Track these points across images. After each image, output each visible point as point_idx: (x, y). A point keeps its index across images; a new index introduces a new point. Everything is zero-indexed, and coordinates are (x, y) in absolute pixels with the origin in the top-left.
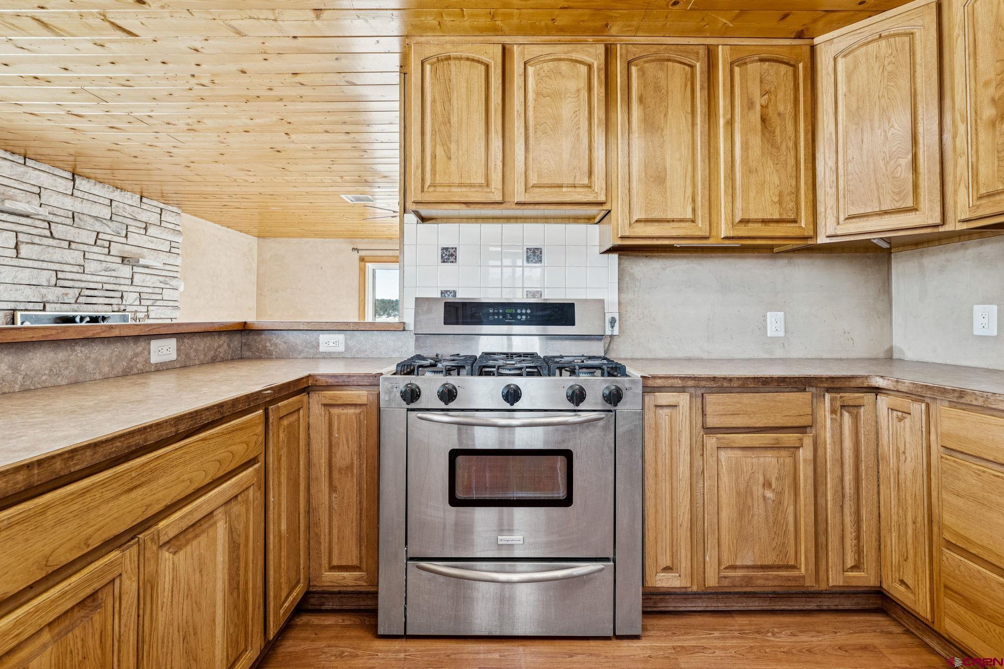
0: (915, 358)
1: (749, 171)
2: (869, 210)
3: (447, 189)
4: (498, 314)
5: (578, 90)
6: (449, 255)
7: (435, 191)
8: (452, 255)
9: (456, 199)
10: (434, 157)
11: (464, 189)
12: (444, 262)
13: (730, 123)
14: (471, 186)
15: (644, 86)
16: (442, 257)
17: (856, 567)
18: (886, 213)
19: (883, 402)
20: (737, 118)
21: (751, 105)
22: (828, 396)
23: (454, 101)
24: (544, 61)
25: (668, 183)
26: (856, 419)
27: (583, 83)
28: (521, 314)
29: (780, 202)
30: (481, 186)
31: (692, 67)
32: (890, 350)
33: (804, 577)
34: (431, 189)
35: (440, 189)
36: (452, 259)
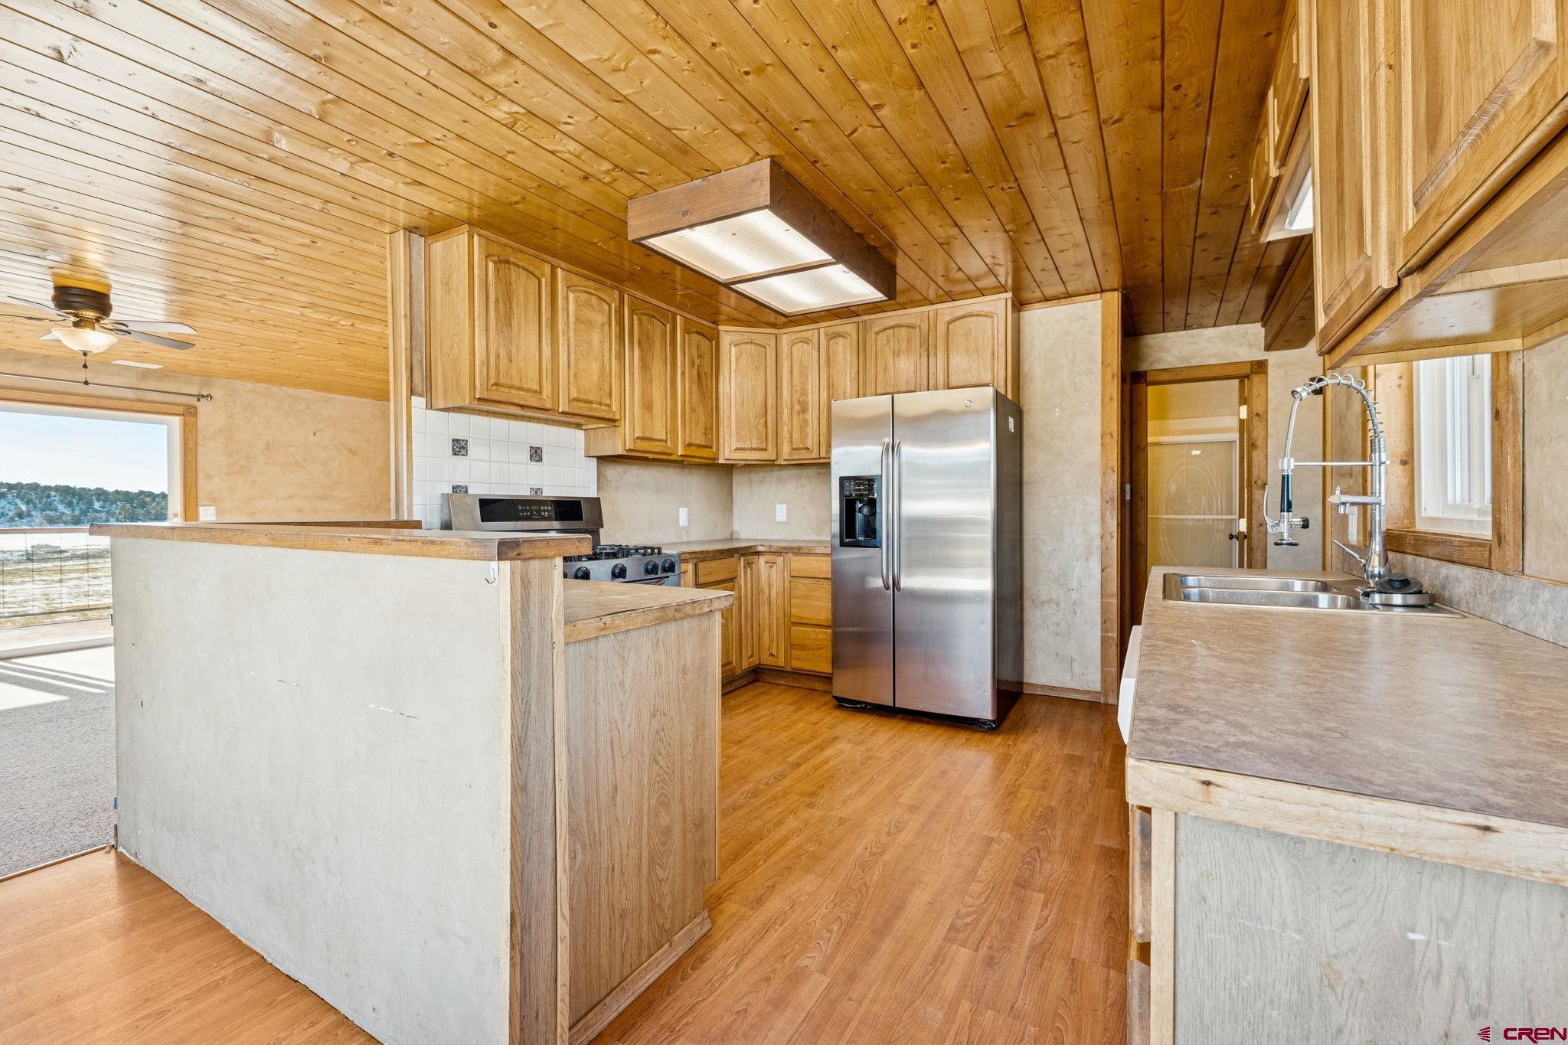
0: (746, 537)
1: (693, 410)
2: (746, 446)
3: (507, 390)
4: (526, 511)
5: (603, 324)
6: (459, 447)
7: (497, 390)
8: (463, 448)
9: (516, 401)
10: (498, 357)
11: (521, 393)
12: (455, 454)
13: (683, 373)
14: (528, 390)
15: (641, 333)
16: (453, 449)
17: (752, 656)
18: (754, 449)
19: (762, 559)
20: (687, 371)
21: (693, 364)
22: (742, 559)
23: (514, 306)
24: (581, 291)
25: (654, 411)
26: (751, 569)
27: (606, 320)
28: (544, 511)
29: (705, 434)
30: (535, 392)
31: (665, 326)
32: (732, 533)
33: (734, 668)
34: (494, 388)
35: (502, 389)
36: (463, 452)
